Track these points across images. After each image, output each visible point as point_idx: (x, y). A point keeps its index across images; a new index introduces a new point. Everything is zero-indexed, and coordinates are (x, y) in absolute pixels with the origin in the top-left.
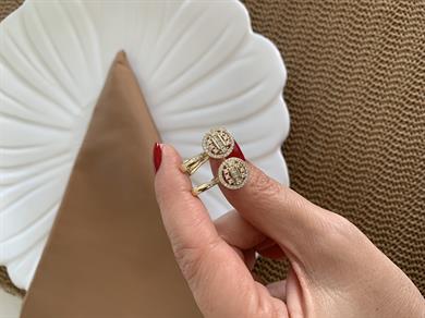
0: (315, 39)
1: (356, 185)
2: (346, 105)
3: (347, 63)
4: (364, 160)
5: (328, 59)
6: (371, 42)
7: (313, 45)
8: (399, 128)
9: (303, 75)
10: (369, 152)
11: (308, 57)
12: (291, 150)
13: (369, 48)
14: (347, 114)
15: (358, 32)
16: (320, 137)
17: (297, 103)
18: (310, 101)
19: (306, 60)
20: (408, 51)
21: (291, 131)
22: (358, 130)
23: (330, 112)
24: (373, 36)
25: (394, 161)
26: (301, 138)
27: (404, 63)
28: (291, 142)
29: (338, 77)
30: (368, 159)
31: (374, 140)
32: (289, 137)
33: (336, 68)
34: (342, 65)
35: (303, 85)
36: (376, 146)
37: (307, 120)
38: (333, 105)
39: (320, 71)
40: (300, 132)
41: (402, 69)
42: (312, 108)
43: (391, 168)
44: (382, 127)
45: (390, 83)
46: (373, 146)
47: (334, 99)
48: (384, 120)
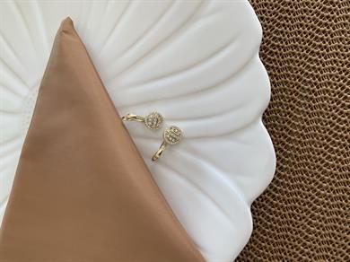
2: (331, 62)
3: (329, 14)
11: (282, 10)
17: (274, 64)
18: (287, 61)
23: (313, 72)
29: (318, 31)
33: (316, 21)
34: (322, 16)
39: (297, 25)
40: (278, 97)
47: (317, 57)
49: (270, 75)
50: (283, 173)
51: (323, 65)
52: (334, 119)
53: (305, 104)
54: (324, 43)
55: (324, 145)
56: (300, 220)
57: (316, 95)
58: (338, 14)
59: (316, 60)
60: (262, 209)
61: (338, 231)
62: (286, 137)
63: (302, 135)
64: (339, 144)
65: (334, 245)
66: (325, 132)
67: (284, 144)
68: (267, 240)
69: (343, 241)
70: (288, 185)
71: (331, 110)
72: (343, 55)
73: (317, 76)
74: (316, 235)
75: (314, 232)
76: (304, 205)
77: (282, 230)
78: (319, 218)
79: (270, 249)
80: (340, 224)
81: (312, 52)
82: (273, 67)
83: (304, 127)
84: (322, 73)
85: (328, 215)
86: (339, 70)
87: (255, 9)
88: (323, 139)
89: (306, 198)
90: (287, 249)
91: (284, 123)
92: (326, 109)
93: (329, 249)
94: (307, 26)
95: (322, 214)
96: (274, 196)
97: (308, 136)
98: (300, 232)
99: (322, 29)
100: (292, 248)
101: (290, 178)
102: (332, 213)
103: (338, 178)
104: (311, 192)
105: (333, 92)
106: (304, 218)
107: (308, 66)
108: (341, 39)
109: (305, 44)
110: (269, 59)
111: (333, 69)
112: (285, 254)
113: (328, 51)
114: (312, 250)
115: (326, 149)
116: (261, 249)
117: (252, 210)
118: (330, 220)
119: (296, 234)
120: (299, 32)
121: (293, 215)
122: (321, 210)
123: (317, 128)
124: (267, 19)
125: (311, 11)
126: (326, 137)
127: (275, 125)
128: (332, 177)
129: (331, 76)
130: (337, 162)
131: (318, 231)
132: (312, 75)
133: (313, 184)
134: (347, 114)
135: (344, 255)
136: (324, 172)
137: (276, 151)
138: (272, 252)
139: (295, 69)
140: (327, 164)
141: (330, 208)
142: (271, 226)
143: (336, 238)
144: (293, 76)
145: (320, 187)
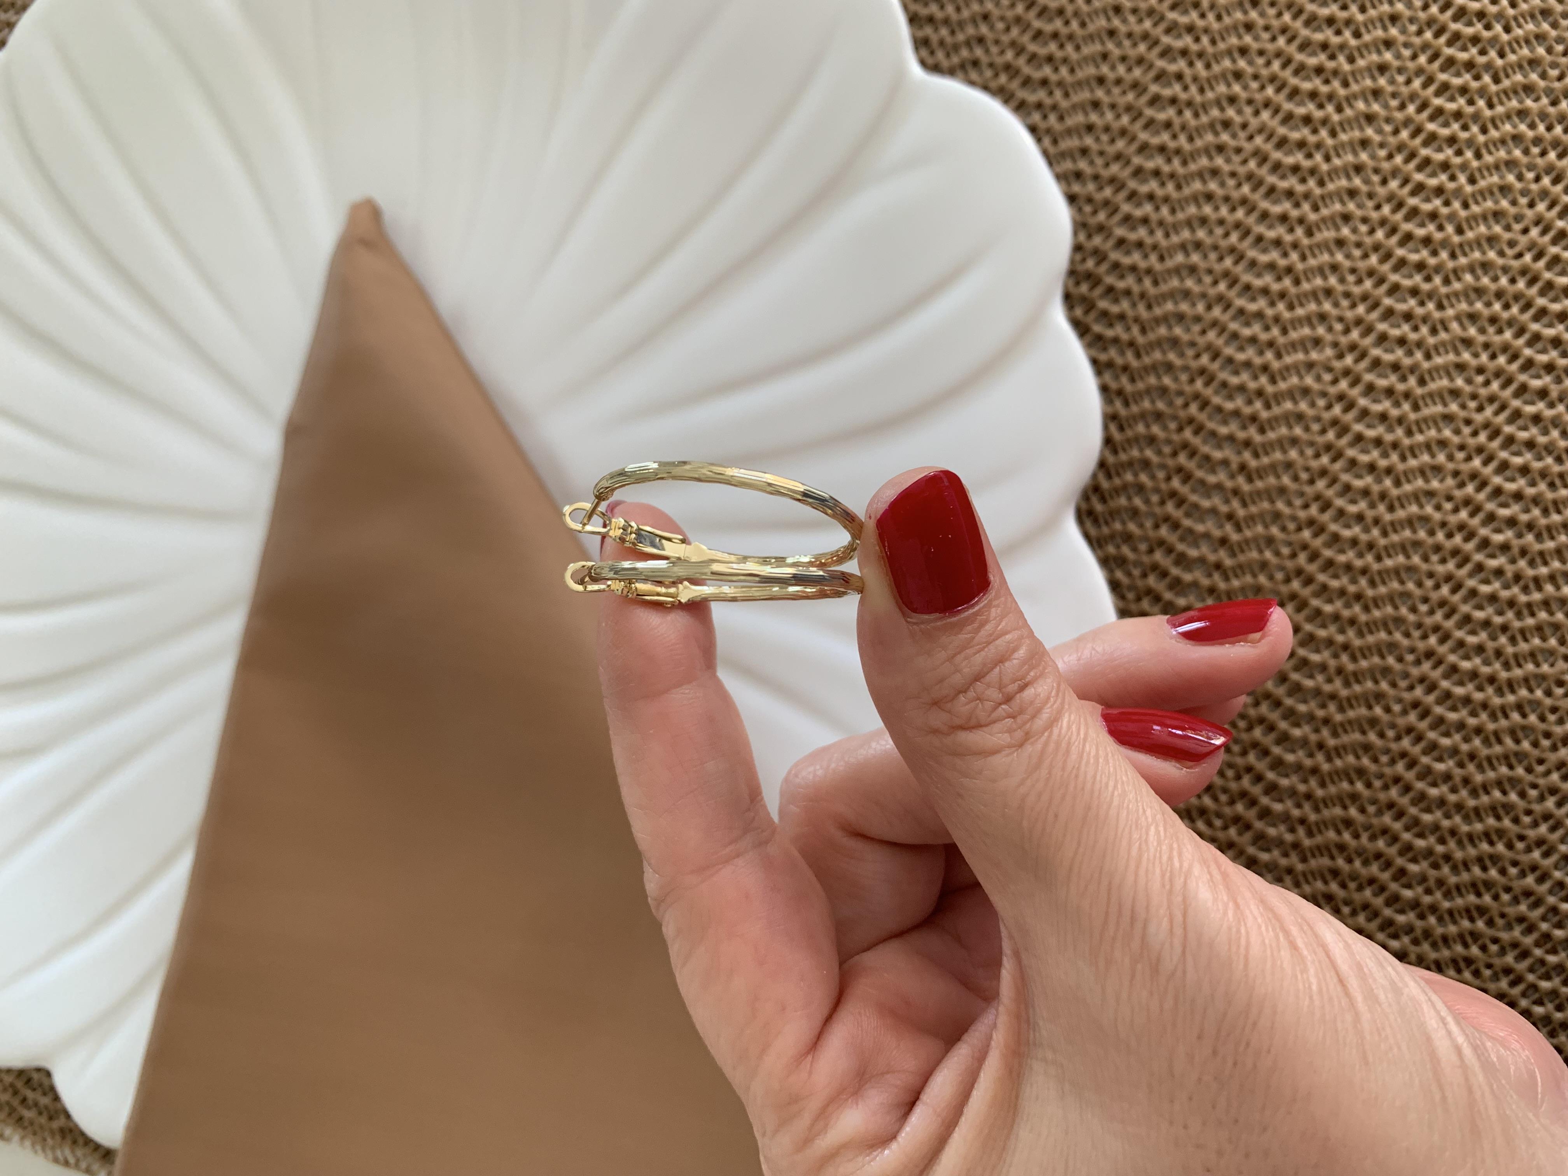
0: (1160, 77)
1: (1371, 627)
2: (1308, 320)
3: (1298, 158)
4: (1395, 526)
5: (1221, 149)
6: (1383, 68)
7: (1155, 101)
8: (1523, 389)
9: (1127, 219)
10: (1416, 497)
11: (1143, 148)
12: (1114, 514)
13: (1376, 93)
14: (1314, 355)
15: (1327, 35)
16: (1218, 455)
17: (1119, 330)
18: (1165, 319)
19: (1137, 160)
20: (1528, 89)
21: (1108, 441)
22: (1364, 413)
23: (1250, 353)
24: (1388, 44)
25: (1512, 522)
26: (1146, 464)
27: (1517, 138)
28: (1105, 484)
29: (1265, 216)
30: (1410, 522)
31: (1428, 446)
32: (1102, 464)
33: (1257, 183)
34: (1277, 167)
35: (1136, 258)
36: (1437, 469)
37: (1163, 391)
38: (1256, 328)
39: (1195, 198)
40: (1136, 440)
41: (1511, 164)
42: (1175, 342)
43: (1505, 547)
44: (1455, 393)
45: (1473, 220)
46: (1422, 472)
47: (1261, 303)
48: (1461, 367)
51: (1284, 331)
52: (1321, 510)
53: (1225, 462)
54: (1285, 255)
57: (1261, 431)
59: (1259, 315)
62: (1164, 574)
63: (1217, 566)
66: (1294, 555)
71: (1311, 482)
72: (1347, 295)
73: (1264, 368)
81: (1248, 287)
82: (1116, 341)
83: (1223, 541)
84: (1278, 356)
86: (1335, 345)
88: (1288, 580)
91: (1156, 526)
92: (1296, 478)
94: (1227, 199)
97: (1239, 569)
99: (1277, 209)
105: (1318, 419)
107: (1235, 336)
108: (1340, 243)
109: (1221, 259)
110: (1105, 314)
111: (1317, 342)
113: (1297, 282)
120: (1203, 221)
123: (1270, 541)
124: (1096, 177)
125: (1238, 151)
126: (1299, 572)
127: (1128, 538)
129: (1310, 365)
132: (1247, 364)
136: (1295, 690)
139: (1193, 344)
144: (1186, 368)
145: (1284, 739)
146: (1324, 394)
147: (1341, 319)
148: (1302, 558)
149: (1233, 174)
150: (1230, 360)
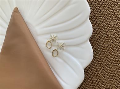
1: (118, 54)
2: (114, 22)
26: (96, 36)
35: (96, 15)
37: (98, 28)
40: (95, 33)
42: (100, 23)
49: (93, 25)
50: (96, 59)
51: (111, 23)
52: (114, 41)
53: (104, 36)
54: (112, 15)
55: (110, 50)
56: (101, 75)
57: (108, 33)
58: (117, 6)
59: (109, 21)
60: (88, 71)
61: (113, 79)
62: (97, 47)
63: (103, 46)
64: (115, 50)
65: (112, 84)
66: (110, 46)
67: (96, 49)
68: (89, 82)
69: (115, 83)
70: (97, 63)
71: (113, 38)
72: (118, 20)
73: (109, 27)
74: (106, 81)
75: (105, 80)
76: (102, 70)
77: (94, 78)
78: (107, 75)
79: (90, 84)
80: (114, 77)
81: (107, 18)
82: (94, 23)
83: (103, 44)
84: (110, 25)
85: (110, 74)
87: (88, 3)
88: (110, 48)
89: (103, 68)
90: (96, 85)
91: (97, 42)
92: (111, 38)
93: (110, 85)
94: (106, 9)
95: (108, 73)
96: (92, 67)
97: (105, 47)
98: (101, 79)
99: (111, 11)
100: (98, 85)
101: (98, 61)
102: (112, 73)
103: (114, 62)
104: (105, 66)
105: (114, 32)
106: (102, 74)
107: (106, 23)
108: (117, 14)
109: (105, 15)
110: (93, 20)
111: (114, 24)
112: (95, 87)
113: (113, 18)
114: (104, 86)
115: (111, 51)
116: (87, 85)
117: (84, 71)
118: (111, 76)
119: (99, 80)
120: (103, 11)
121: (99, 73)
122: (108, 72)
123: (108, 44)
124: (93, 7)
125: (107, 4)
127: (94, 43)
128: (113, 61)
129: (114, 27)
130: (114, 56)
131: (107, 79)
132: (107, 26)
133: (106, 63)
134: (119, 37)
135: (115, 87)
136: (110, 59)
137: (93, 51)
138: (91, 86)
139: (102, 24)
140: (111, 56)
141: (111, 71)
142: (91, 77)
143: (113, 82)
144: (101, 26)
145: (108, 64)
146: (115, 30)
147: (117, 22)
148: (111, 46)
149: (107, 7)
150: (105, 26)
